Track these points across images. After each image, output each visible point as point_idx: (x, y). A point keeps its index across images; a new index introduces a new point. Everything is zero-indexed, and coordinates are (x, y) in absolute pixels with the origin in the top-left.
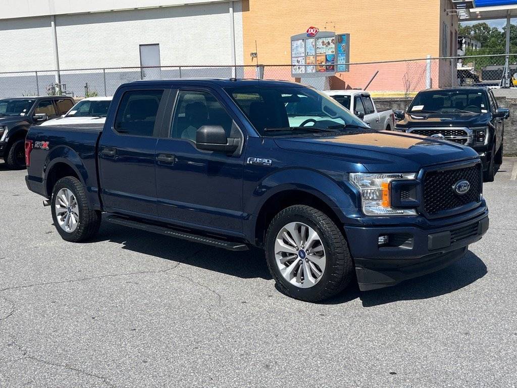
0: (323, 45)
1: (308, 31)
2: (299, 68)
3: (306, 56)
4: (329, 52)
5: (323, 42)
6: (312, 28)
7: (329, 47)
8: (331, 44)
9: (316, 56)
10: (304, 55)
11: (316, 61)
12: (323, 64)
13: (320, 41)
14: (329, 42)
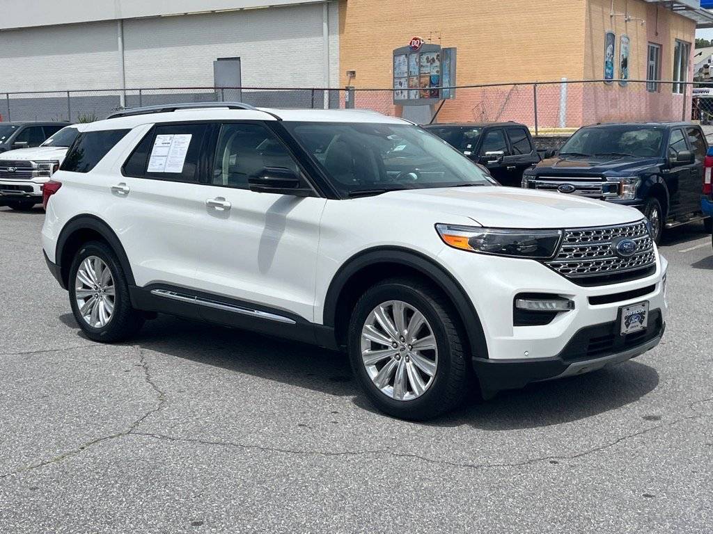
0: (428, 62)
1: (411, 44)
2: (402, 92)
3: (410, 77)
4: (434, 73)
5: (427, 58)
6: (415, 39)
7: (435, 65)
8: (436, 60)
9: (420, 76)
10: (406, 75)
11: (420, 83)
12: (427, 87)
13: (425, 57)
14: (433, 58)
